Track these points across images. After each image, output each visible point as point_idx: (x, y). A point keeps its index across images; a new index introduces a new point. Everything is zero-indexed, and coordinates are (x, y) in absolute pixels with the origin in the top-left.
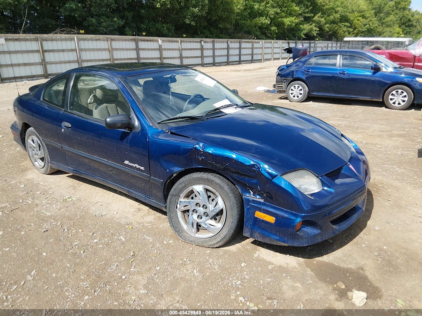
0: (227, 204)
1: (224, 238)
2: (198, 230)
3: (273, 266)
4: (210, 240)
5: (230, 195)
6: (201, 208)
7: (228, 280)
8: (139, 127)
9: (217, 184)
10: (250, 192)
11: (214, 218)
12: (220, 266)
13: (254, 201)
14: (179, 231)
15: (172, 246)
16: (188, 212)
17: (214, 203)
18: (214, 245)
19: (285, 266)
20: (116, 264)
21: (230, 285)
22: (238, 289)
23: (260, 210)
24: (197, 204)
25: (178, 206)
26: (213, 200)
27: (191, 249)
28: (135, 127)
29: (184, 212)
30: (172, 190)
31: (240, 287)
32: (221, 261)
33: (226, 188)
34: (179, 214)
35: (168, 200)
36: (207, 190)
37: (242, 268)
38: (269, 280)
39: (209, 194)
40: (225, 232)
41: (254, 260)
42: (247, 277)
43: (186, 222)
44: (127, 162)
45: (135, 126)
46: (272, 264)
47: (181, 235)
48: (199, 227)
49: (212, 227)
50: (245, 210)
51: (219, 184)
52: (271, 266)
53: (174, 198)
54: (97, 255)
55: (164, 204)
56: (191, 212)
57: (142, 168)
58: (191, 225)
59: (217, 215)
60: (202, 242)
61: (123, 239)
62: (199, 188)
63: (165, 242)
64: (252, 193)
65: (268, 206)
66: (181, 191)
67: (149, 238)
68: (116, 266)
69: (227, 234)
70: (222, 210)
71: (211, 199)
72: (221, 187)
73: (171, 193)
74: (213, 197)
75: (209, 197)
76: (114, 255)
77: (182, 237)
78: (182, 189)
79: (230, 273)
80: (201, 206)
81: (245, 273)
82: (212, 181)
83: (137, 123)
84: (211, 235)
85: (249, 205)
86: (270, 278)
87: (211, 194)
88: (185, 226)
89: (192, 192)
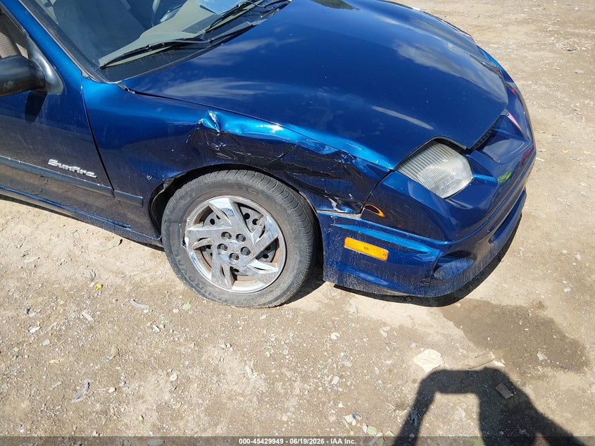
0: (286, 228)
1: (288, 289)
2: (235, 278)
3: (388, 328)
4: (261, 295)
5: (289, 212)
6: (234, 241)
7: (315, 378)
8: (58, 84)
9: (258, 192)
10: (331, 202)
11: (263, 255)
12: (292, 347)
13: (340, 220)
14: (197, 285)
15: (192, 317)
16: (210, 248)
17: (259, 228)
18: (270, 302)
19: (408, 324)
20: (86, 382)
21: (320, 389)
22: (338, 396)
23: (354, 235)
24: (224, 234)
25: (187, 240)
26: (255, 222)
27: (230, 316)
28: (49, 84)
29: (201, 249)
30: (167, 211)
31: (340, 389)
32: (291, 335)
33: (279, 198)
34: (192, 253)
35: (163, 231)
36: (240, 205)
37: (334, 343)
38: (389, 362)
39: (245, 210)
40: (288, 279)
41: (352, 321)
42: (348, 364)
43: (209, 265)
44: (53, 162)
45: (47, 79)
46: (385, 325)
47: (203, 291)
48: (236, 273)
49: (261, 272)
50: (323, 236)
51: (263, 192)
52: (385, 329)
53: (174, 227)
54: (43, 366)
55: (158, 237)
56: (214, 250)
57: (91, 174)
58: (218, 273)
59: (268, 249)
60: (245, 299)
61: (90, 318)
62: (221, 203)
63: (175, 311)
64: (334, 204)
65: (372, 227)
66: (187, 211)
67: (142, 306)
68: (86, 386)
69: (292, 283)
70: (276, 241)
71: (250, 221)
72: (268, 197)
73: (165, 218)
74: (253, 216)
75: (246, 217)
76: (77, 361)
77: (207, 294)
78: (187, 208)
79: (315, 361)
80: (234, 236)
81: (342, 354)
82: (248, 187)
83: (49, 71)
84: (260, 285)
85: (330, 226)
86: (390, 357)
87: (250, 211)
88: (207, 275)
89: (209, 211)
